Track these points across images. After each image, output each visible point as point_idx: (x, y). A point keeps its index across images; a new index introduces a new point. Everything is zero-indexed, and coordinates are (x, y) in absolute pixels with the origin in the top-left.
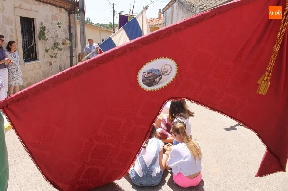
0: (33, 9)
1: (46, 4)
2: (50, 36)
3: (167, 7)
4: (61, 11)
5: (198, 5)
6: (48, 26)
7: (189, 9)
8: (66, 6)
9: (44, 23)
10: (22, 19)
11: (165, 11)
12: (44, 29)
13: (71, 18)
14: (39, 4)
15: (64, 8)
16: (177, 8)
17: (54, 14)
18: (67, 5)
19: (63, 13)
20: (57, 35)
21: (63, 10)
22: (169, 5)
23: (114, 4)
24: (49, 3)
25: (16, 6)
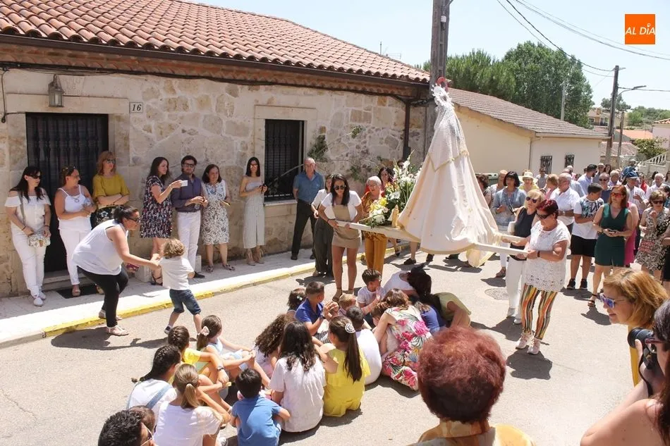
0: (301, 104)
1: (338, 93)
2: (345, 153)
4: (382, 103)
9: (327, 129)
10: (270, 123)
12: (321, 140)
14: (320, 93)
15: (392, 95)
17: (361, 109)
18: (398, 89)
19: (389, 106)
20: (367, 151)
21: (389, 100)
23: (617, 69)
24: (348, 90)
25: (260, 103)
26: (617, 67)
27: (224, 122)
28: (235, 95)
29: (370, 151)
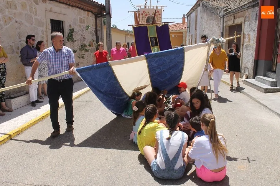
0: (63, 12)
1: (75, 8)
2: (78, 38)
3: (191, 12)
4: (88, 15)
5: (222, 7)
6: (76, 28)
7: (213, 11)
8: (93, 10)
9: (72, 26)
10: (52, 21)
11: (189, 15)
12: (72, 31)
13: (98, 21)
14: (68, 8)
15: (91, 12)
16: (201, 12)
17: (82, 17)
18: (94, 9)
19: (90, 16)
20: (85, 37)
21: (90, 14)
22: (193, 9)
24: (77, 7)
25: (47, 10)
27: (33, 18)
28: (37, 4)
29: (86, 38)
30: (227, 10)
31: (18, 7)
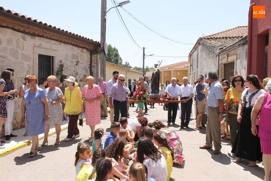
0: (53, 48)
1: (67, 45)
2: (70, 73)
3: (193, 50)
4: (82, 52)
5: (218, 45)
6: (67, 64)
7: (211, 50)
8: (88, 47)
9: (63, 61)
10: (40, 56)
11: (192, 54)
12: (62, 66)
13: (93, 58)
14: (60, 44)
15: (86, 48)
16: (201, 50)
17: (75, 53)
18: (88, 45)
19: (85, 53)
20: (77, 73)
21: (85, 50)
22: (195, 48)
23: (144, 48)
24: (70, 44)
25: (36, 45)
26: (144, 47)
27: (20, 53)
28: (25, 40)
29: (78, 73)
30: (222, 48)
31: (2, 43)
